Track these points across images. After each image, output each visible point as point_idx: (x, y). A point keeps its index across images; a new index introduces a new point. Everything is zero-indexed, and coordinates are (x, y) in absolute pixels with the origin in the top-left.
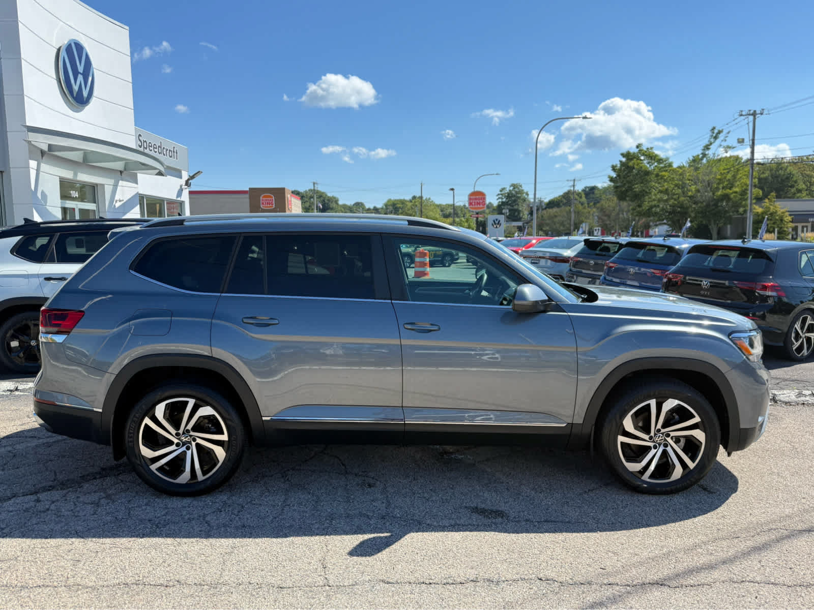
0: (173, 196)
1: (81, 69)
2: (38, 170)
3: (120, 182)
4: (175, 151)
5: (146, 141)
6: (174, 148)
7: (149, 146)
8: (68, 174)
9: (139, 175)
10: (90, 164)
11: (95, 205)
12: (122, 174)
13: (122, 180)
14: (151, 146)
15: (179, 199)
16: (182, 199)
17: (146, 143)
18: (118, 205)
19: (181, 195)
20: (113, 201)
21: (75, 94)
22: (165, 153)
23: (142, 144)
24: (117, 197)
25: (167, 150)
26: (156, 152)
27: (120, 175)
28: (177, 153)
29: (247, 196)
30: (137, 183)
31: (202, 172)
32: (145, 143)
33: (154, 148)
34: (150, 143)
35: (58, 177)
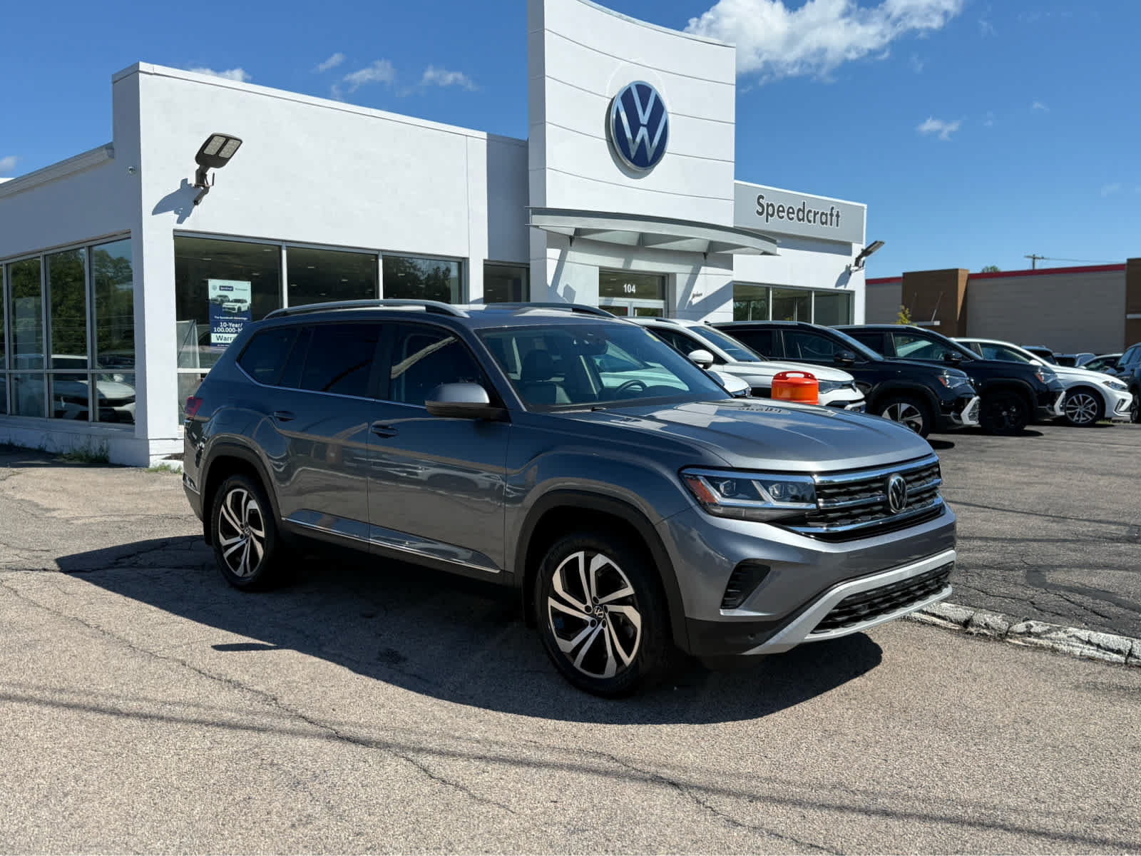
0: (830, 283)
1: (644, 119)
2: (561, 262)
3: (703, 268)
4: (835, 213)
5: (772, 205)
6: (833, 208)
7: (778, 211)
8: (615, 263)
9: (735, 256)
10: (651, 247)
11: (662, 302)
12: (707, 257)
13: (706, 265)
14: (783, 211)
15: (842, 288)
16: (849, 287)
17: (773, 207)
18: (695, 301)
19: (847, 282)
20: (689, 296)
21: (633, 154)
22: (812, 219)
23: (763, 209)
24: (695, 291)
25: (815, 214)
26: (792, 219)
27: (703, 258)
28: (838, 216)
29: (1122, 274)
30: (731, 268)
31: (882, 243)
32: (770, 208)
33: (788, 213)
34: (781, 206)
35: (598, 268)
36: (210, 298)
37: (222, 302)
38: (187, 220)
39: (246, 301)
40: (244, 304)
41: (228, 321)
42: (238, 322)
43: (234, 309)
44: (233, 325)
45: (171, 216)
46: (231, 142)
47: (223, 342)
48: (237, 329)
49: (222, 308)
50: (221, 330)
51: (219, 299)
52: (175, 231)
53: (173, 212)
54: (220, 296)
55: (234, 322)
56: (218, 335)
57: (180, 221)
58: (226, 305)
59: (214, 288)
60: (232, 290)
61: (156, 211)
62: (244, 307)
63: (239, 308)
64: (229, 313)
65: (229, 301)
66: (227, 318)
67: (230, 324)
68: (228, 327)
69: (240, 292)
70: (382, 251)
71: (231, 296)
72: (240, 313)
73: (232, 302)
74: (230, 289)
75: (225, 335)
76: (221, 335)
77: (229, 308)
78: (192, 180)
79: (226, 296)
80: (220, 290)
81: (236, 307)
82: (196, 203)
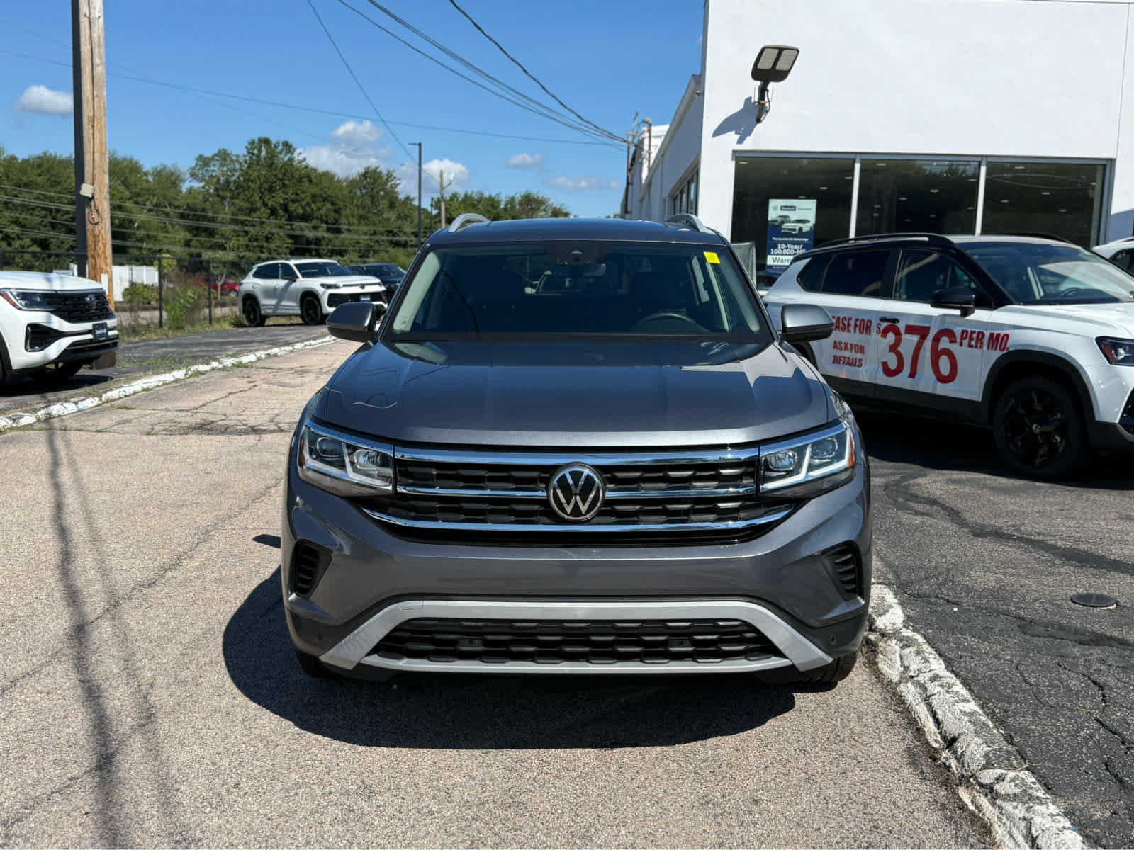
36: (769, 219)
37: (783, 222)
38: (748, 139)
39: (808, 221)
40: (807, 224)
41: (786, 243)
42: (798, 243)
43: (795, 230)
44: (792, 247)
45: (732, 137)
46: (785, 52)
47: (779, 264)
48: (795, 250)
49: (781, 229)
50: (778, 252)
51: (780, 220)
52: (734, 151)
53: (733, 133)
54: (780, 217)
55: (794, 243)
56: (775, 257)
57: (740, 141)
58: (786, 226)
59: (775, 208)
60: (794, 210)
61: (718, 132)
62: (806, 228)
63: (801, 229)
64: (788, 234)
65: (790, 222)
66: (786, 239)
67: (789, 246)
68: (787, 249)
69: (804, 211)
70: (987, 156)
71: (793, 216)
72: (801, 234)
73: (793, 222)
74: (793, 208)
75: (781, 257)
76: (778, 257)
77: (789, 229)
78: (755, 98)
79: (787, 217)
80: (782, 210)
81: (797, 228)
82: (759, 121)
